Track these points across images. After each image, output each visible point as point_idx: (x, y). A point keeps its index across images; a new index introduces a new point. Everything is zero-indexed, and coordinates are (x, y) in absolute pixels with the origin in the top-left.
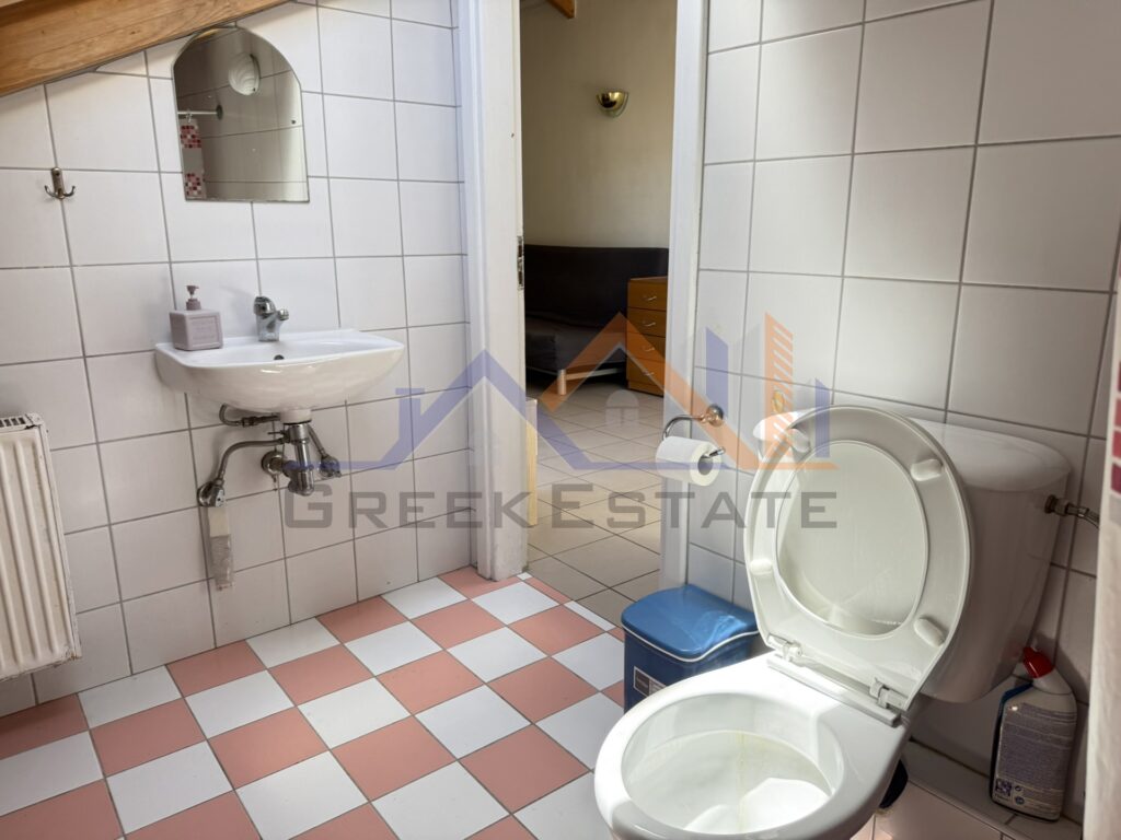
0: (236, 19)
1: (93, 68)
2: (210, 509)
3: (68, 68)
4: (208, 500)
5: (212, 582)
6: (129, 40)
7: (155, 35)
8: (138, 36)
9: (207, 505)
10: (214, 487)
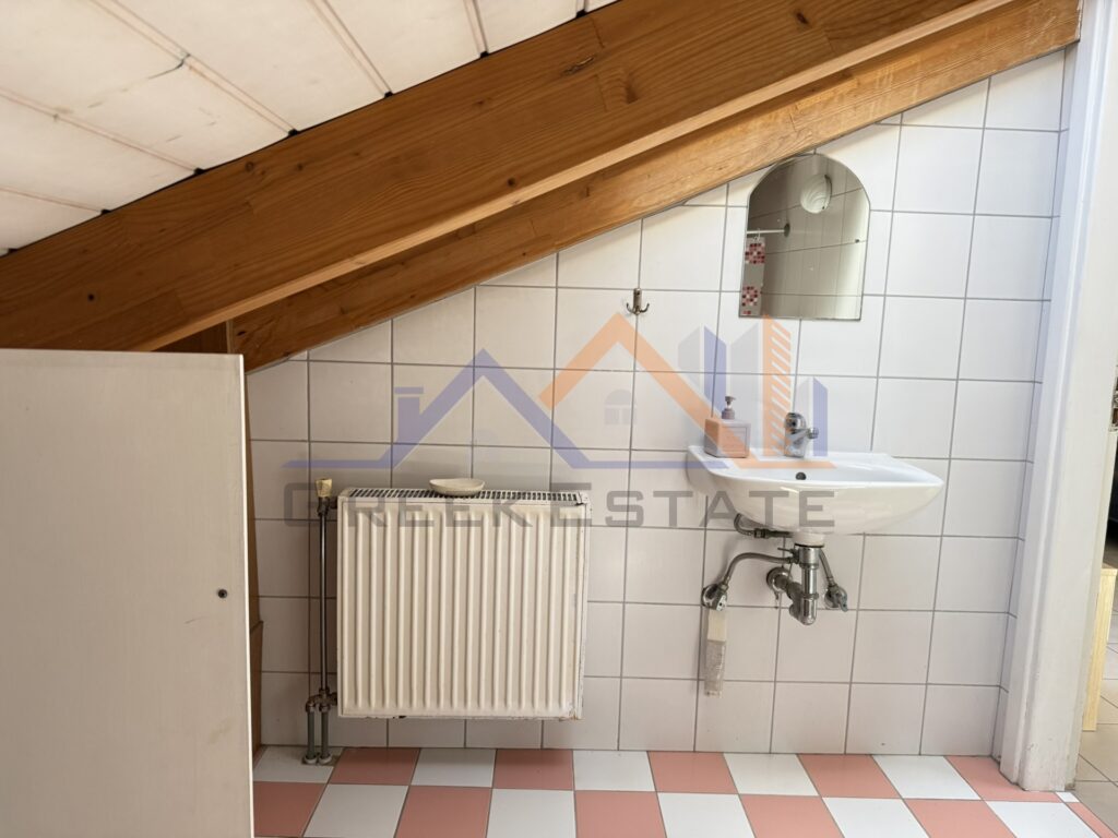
0: (815, 147)
1: (682, 202)
2: (711, 611)
3: (663, 204)
4: (711, 601)
5: (702, 684)
6: (716, 175)
7: (739, 168)
8: (724, 171)
9: (709, 607)
10: (718, 591)
